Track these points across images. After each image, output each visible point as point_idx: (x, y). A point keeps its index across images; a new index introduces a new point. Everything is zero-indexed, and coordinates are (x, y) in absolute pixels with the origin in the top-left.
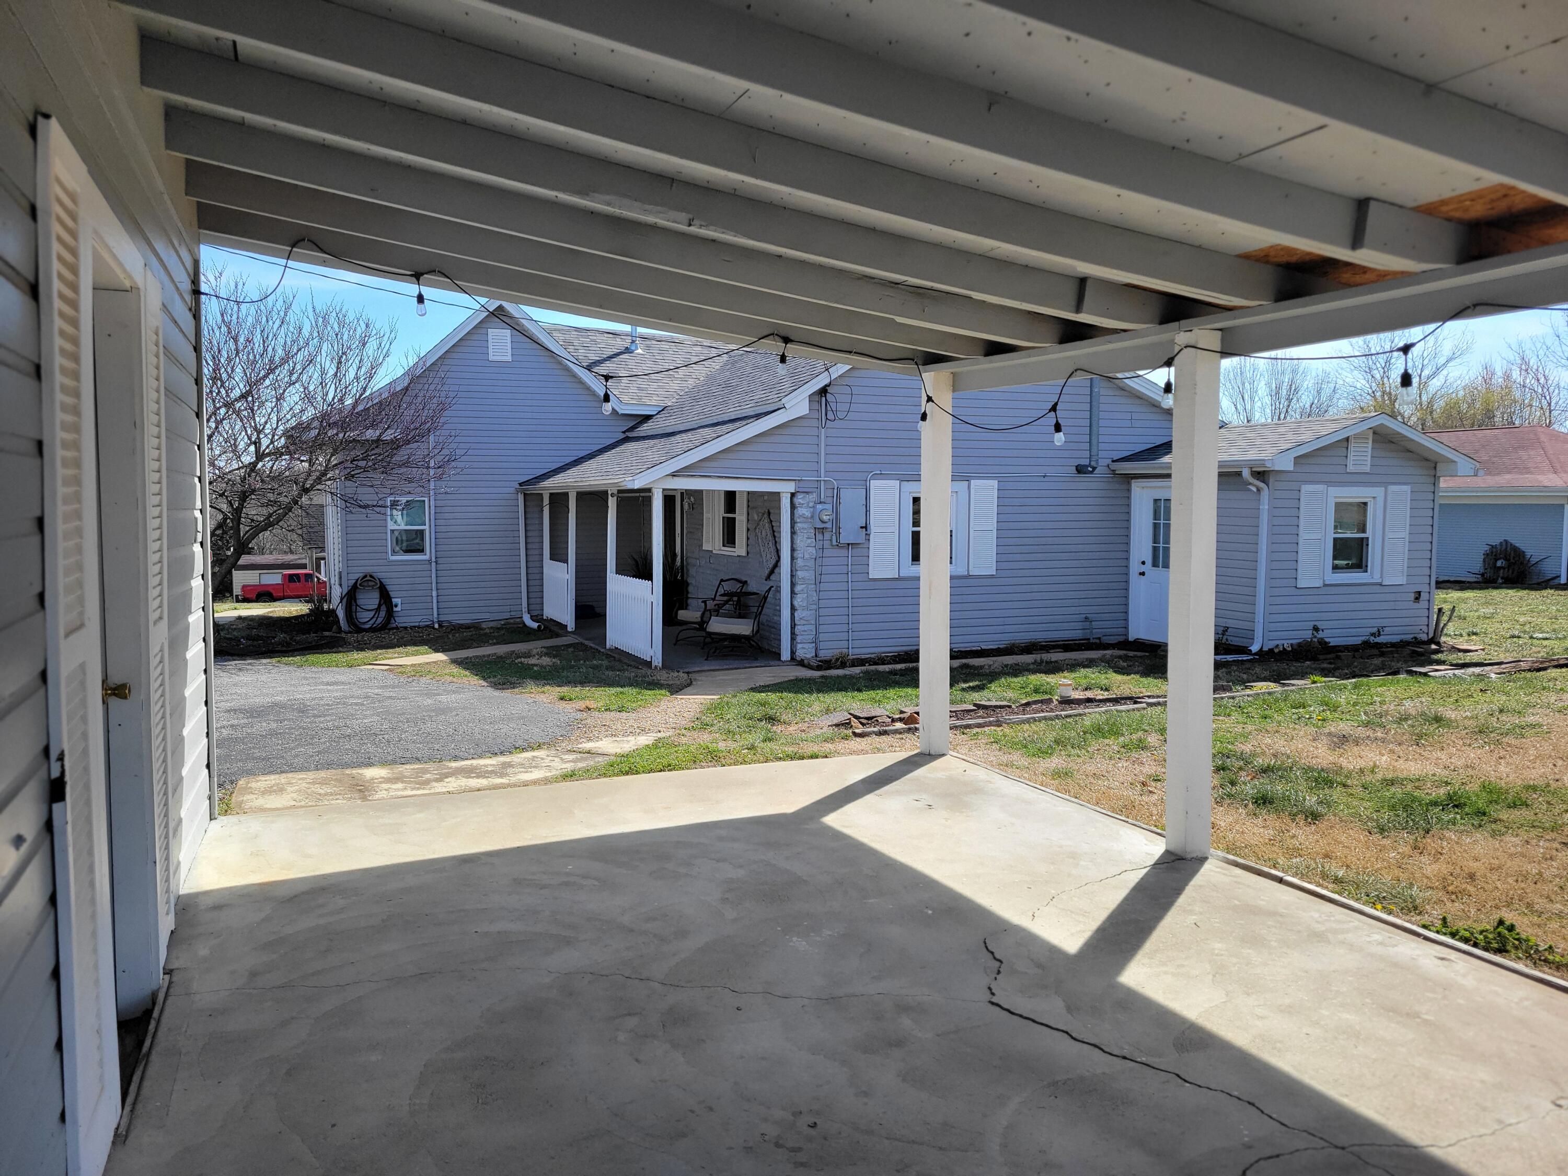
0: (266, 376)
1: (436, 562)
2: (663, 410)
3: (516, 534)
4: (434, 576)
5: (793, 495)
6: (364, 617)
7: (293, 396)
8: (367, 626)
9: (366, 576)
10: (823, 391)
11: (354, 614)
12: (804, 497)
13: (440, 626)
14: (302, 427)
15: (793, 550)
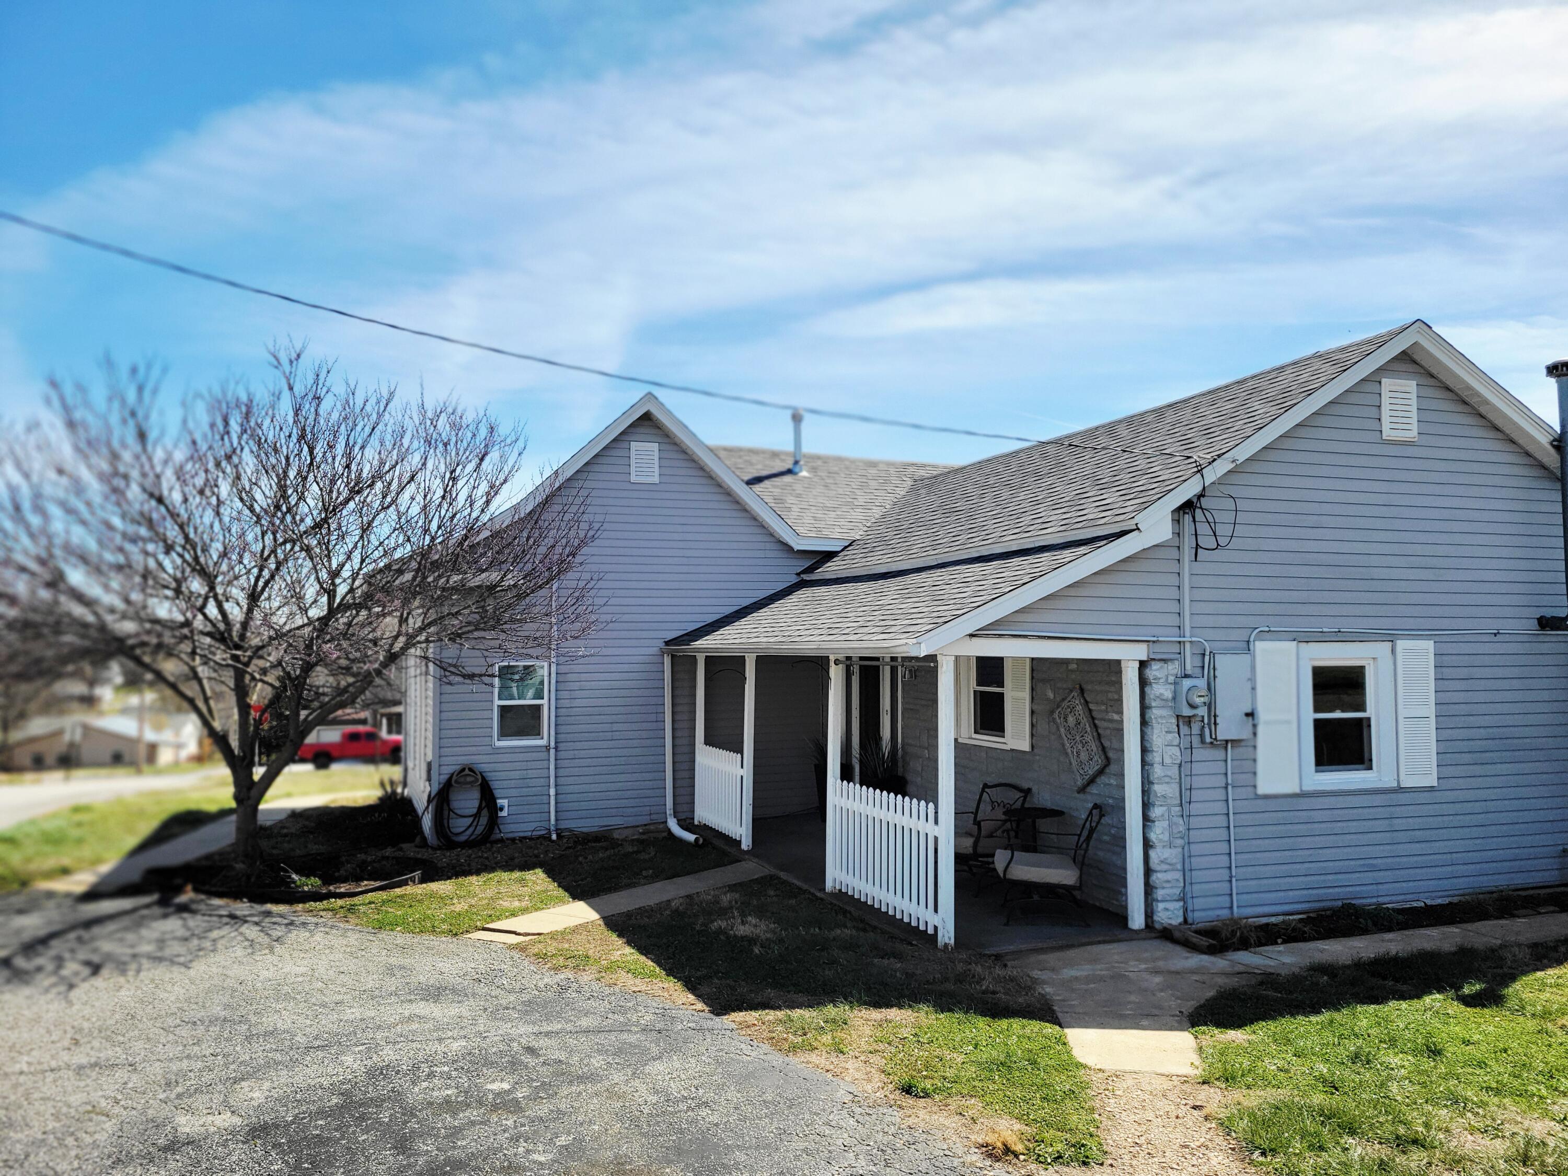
0: (347, 501)
1: (556, 748)
2: (850, 545)
3: (660, 709)
4: (552, 767)
5: (1143, 664)
6: (460, 826)
7: (383, 528)
8: (462, 838)
9: (463, 770)
10: (1188, 507)
11: (445, 822)
12: (1161, 667)
13: (558, 835)
14: (395, 569)
15: (1144, 750)
